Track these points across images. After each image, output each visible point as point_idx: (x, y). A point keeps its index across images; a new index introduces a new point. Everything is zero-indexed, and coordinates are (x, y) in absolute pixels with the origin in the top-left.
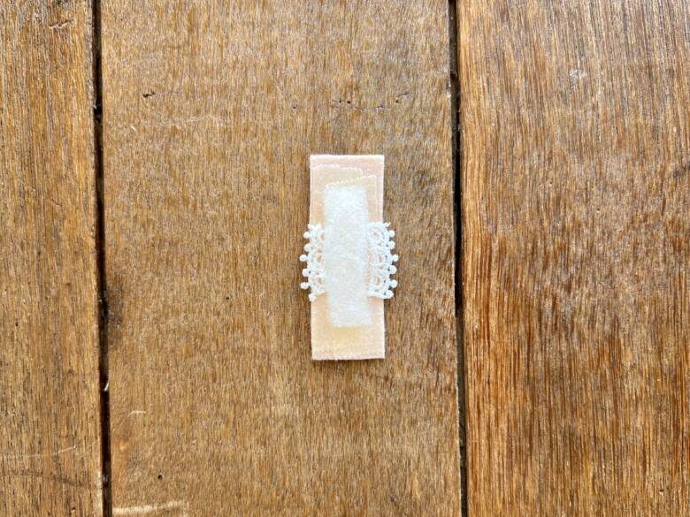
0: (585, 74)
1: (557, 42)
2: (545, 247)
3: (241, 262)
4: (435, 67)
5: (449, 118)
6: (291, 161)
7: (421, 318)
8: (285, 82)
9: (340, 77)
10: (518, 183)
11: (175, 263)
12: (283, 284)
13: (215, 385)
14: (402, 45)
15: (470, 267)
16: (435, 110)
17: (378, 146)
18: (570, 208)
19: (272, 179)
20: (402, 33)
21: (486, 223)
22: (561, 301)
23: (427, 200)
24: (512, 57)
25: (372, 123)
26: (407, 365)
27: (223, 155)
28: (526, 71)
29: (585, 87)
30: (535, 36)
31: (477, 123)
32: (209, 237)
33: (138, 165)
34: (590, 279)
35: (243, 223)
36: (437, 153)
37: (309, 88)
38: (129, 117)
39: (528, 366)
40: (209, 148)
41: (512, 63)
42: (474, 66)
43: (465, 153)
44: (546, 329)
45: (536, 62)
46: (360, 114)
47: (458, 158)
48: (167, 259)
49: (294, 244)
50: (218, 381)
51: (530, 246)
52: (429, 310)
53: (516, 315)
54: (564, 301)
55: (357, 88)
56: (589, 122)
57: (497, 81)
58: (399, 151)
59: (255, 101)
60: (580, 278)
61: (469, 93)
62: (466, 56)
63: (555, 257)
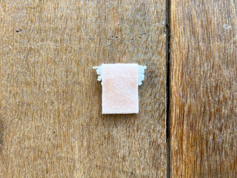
0: (230, 27)
1: (217, 11)
2: (210, 110)
3: (62, 114)
4: (159, 21)
5: (165, 46)
6: (88, 65)
7: (150, 143)
8: (86, 26)
9: (112, 25)
10: (197, 79)
11: (29, 114)
12: (82, 125)
13: (47, 175)
14: (143, 10)
15: (174, 119)
16: (158, 42)
17: (130, 59)
18: (222, 91)
19: (78, 74)
20: (143, 4)
21: (181, 98)
22: (217, 136)
23: (153, 86)
24: (196, 18)
25: (127, 48)
26: (142, 167)
27: (55, 62)
28: (202, 24)
29: (230, 33)
30: (207, 8)
31: (178, 49)
32: (46, 101)
33: (12, 65)
34: (231, 126)
35: (63, 95)
36: (159, 63)
37: (97, 30)
38: (9, 42)
39: (201, 168)
40: (48, 58)
41: (196, 20)
42: (178, 22)
43: (172, 63)
44: (210, 150)
45: (207, 20)
46: (122, 43)
47: (168, 65)
48: (25, 112)
49: (88, 106)
50: (49, 173)
51: (203, 109)
52: (154, 140)
53: (195, 143)
54: (218, 136)
55: (121, 31)
56: (232, 50)
57: (188, 29)
58: (141, 61)
59: (71, 35)
60: (226, 125)
61: (175, 34)
62: (173, 16)
63: (215, 114)
